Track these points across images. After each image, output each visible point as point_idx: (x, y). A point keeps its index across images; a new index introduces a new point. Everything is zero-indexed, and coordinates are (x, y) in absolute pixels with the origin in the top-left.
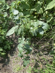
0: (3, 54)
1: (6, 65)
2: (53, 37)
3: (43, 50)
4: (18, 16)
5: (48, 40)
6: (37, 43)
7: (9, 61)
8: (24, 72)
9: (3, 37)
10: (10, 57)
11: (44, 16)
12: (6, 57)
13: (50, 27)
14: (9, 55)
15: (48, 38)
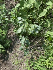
0: (3, 51)
1: (6, 60)
2: (44, 36)
3: (37, 46)
4: (21, 21)
5: (40, 38)
6: (32, 41)
7: (8, 57)
8: (22, 64)
9: (4, 37)
10: (9, 54)
11: (37, 20)
12: (6, 53)
13: (42, 29)
14: (8, 52)
15: (40, 37)
